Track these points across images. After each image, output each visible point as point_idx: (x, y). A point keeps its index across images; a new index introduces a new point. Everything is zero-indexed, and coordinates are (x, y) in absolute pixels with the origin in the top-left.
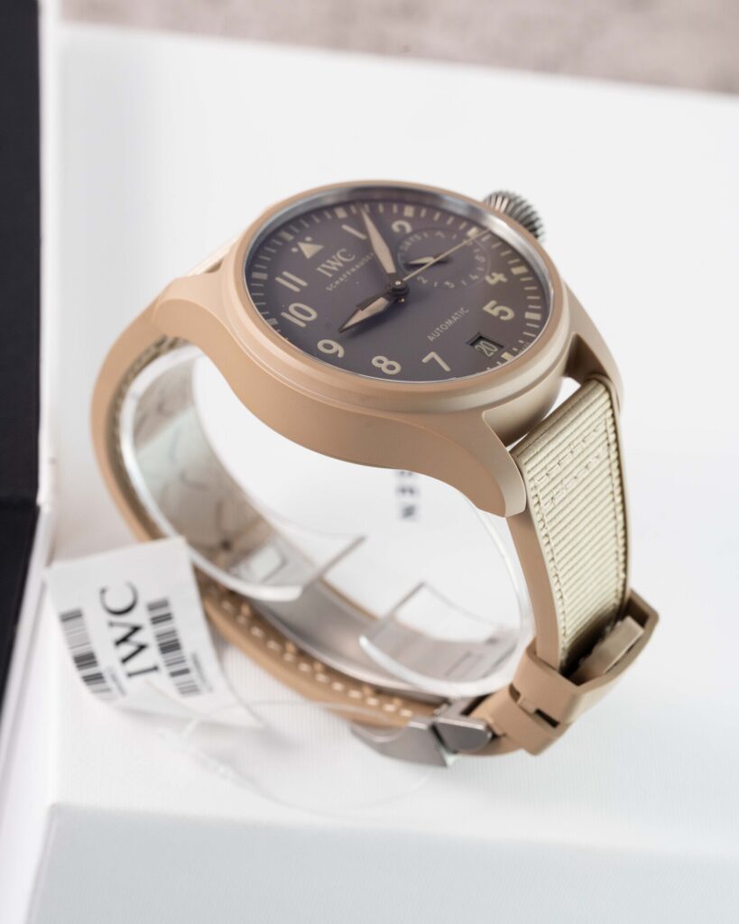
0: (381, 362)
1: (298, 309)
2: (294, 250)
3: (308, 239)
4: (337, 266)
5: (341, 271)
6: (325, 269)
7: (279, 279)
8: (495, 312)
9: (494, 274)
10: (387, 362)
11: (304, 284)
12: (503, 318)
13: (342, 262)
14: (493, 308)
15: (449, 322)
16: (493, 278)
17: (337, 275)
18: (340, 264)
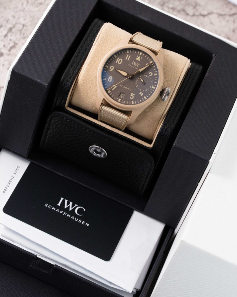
0: (111, 78)
1: (121, 60)
2: (137, 56)
3: (141, 58)
4: (135, 65)
5: (135, 66)
6: (134, 62)
7: (128, 55)
8: (131, 95)
9: (142, 93)
10: (111, 79)
11: (128, 60)
12: (130, 97)
13: (137, 65)
14: (132, 95)
15: (126, 88)
16: (141, 93)
17: (133, 65)
18: (136, 65)
